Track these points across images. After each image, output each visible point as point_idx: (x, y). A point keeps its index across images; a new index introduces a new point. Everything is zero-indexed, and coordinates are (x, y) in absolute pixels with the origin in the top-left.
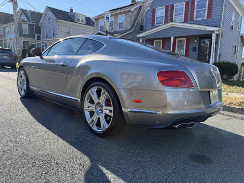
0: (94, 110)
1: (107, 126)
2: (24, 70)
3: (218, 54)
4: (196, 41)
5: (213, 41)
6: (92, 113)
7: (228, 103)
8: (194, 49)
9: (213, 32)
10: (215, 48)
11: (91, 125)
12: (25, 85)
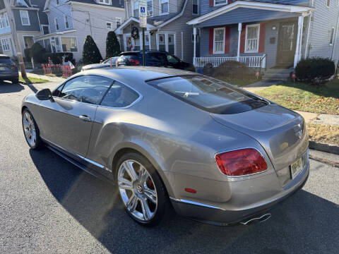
0: (132, 190)
1: (151, 214)
2: (29, 112)
3: (307, 46)
4: (274, 28)
5: (299, 28)
6: (129, 193)
7: (318, 137)
8: (272, 41)
9: (300, 14)
10: (303, 37)
11: (129, 210)
12: (34, 133)
